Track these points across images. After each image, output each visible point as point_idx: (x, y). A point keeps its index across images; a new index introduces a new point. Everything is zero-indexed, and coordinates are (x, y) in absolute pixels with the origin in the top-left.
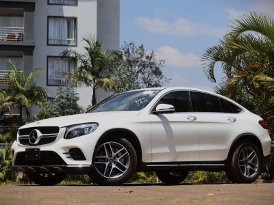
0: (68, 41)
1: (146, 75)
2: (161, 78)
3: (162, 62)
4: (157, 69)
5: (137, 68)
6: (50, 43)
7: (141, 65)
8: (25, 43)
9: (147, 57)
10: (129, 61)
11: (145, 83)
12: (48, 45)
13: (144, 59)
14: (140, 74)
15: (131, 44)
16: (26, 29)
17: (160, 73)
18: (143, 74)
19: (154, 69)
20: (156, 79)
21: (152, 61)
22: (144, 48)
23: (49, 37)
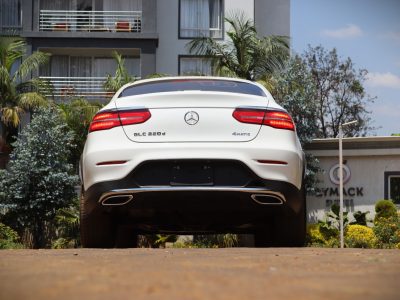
0: (211, 32)
1: (340, 93)
2: (362, 96)
3: (363, 73)
4: (356, 83)
5: (327, 82)
6: (182, 35)
7: (332, 78)
8: (144, 34)
9: (342, 67)
10: (315, 73)
11: (339, 104)
12: (180, 38)
13: (337, 70)
14: (331, 92)
15: (318, 48)
16: (144, 14)
17: (361, 90)
18: (336, 91)
19: (351, 83)
20: (355, 99)
21: (348, 72)
22: (337, 53)
23: (182, 27)
